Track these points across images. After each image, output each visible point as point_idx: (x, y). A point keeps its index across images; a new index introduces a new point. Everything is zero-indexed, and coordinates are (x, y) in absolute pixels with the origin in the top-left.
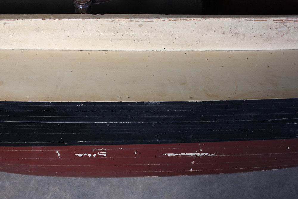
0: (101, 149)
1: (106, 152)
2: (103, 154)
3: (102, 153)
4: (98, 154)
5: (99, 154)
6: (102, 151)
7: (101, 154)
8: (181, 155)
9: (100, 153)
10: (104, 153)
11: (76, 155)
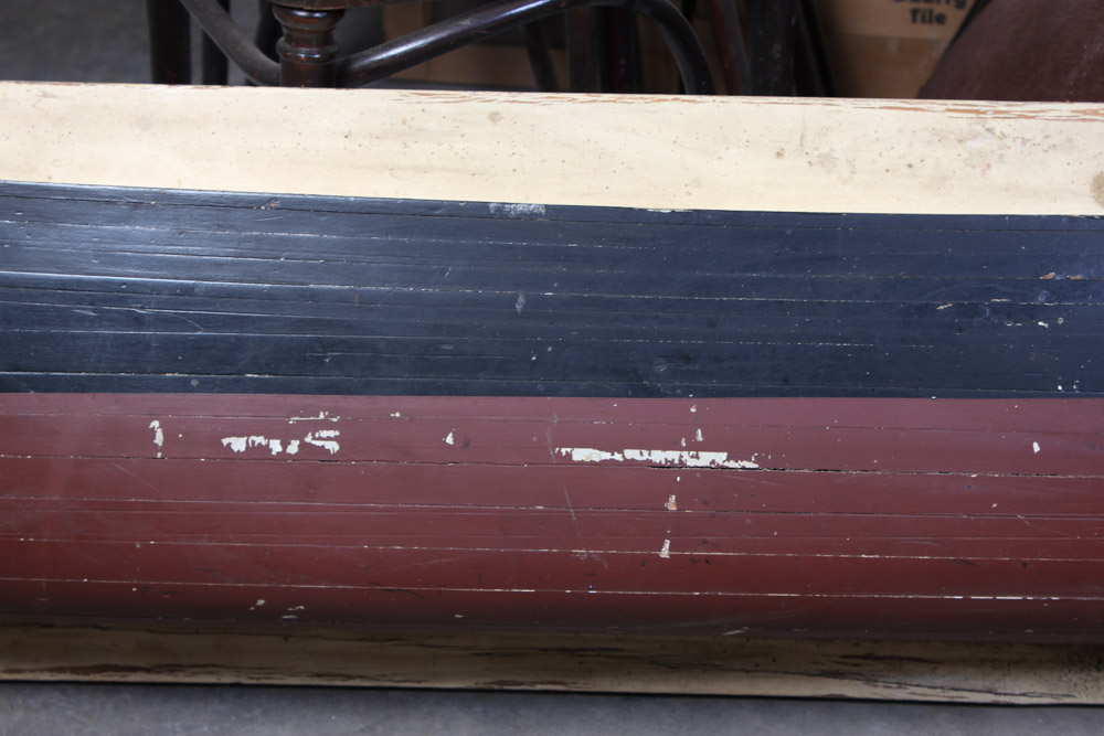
0: (322, 416)
1: (337, 433)
2: (329, 439)
3: (324, 434)
4: (308, 439)
5: (314, 438)
6: (327, 425)
7: (320, 439)
8: (623, 456)
9: (317, 435)
10: (332, 433)
11: (225, 441)
